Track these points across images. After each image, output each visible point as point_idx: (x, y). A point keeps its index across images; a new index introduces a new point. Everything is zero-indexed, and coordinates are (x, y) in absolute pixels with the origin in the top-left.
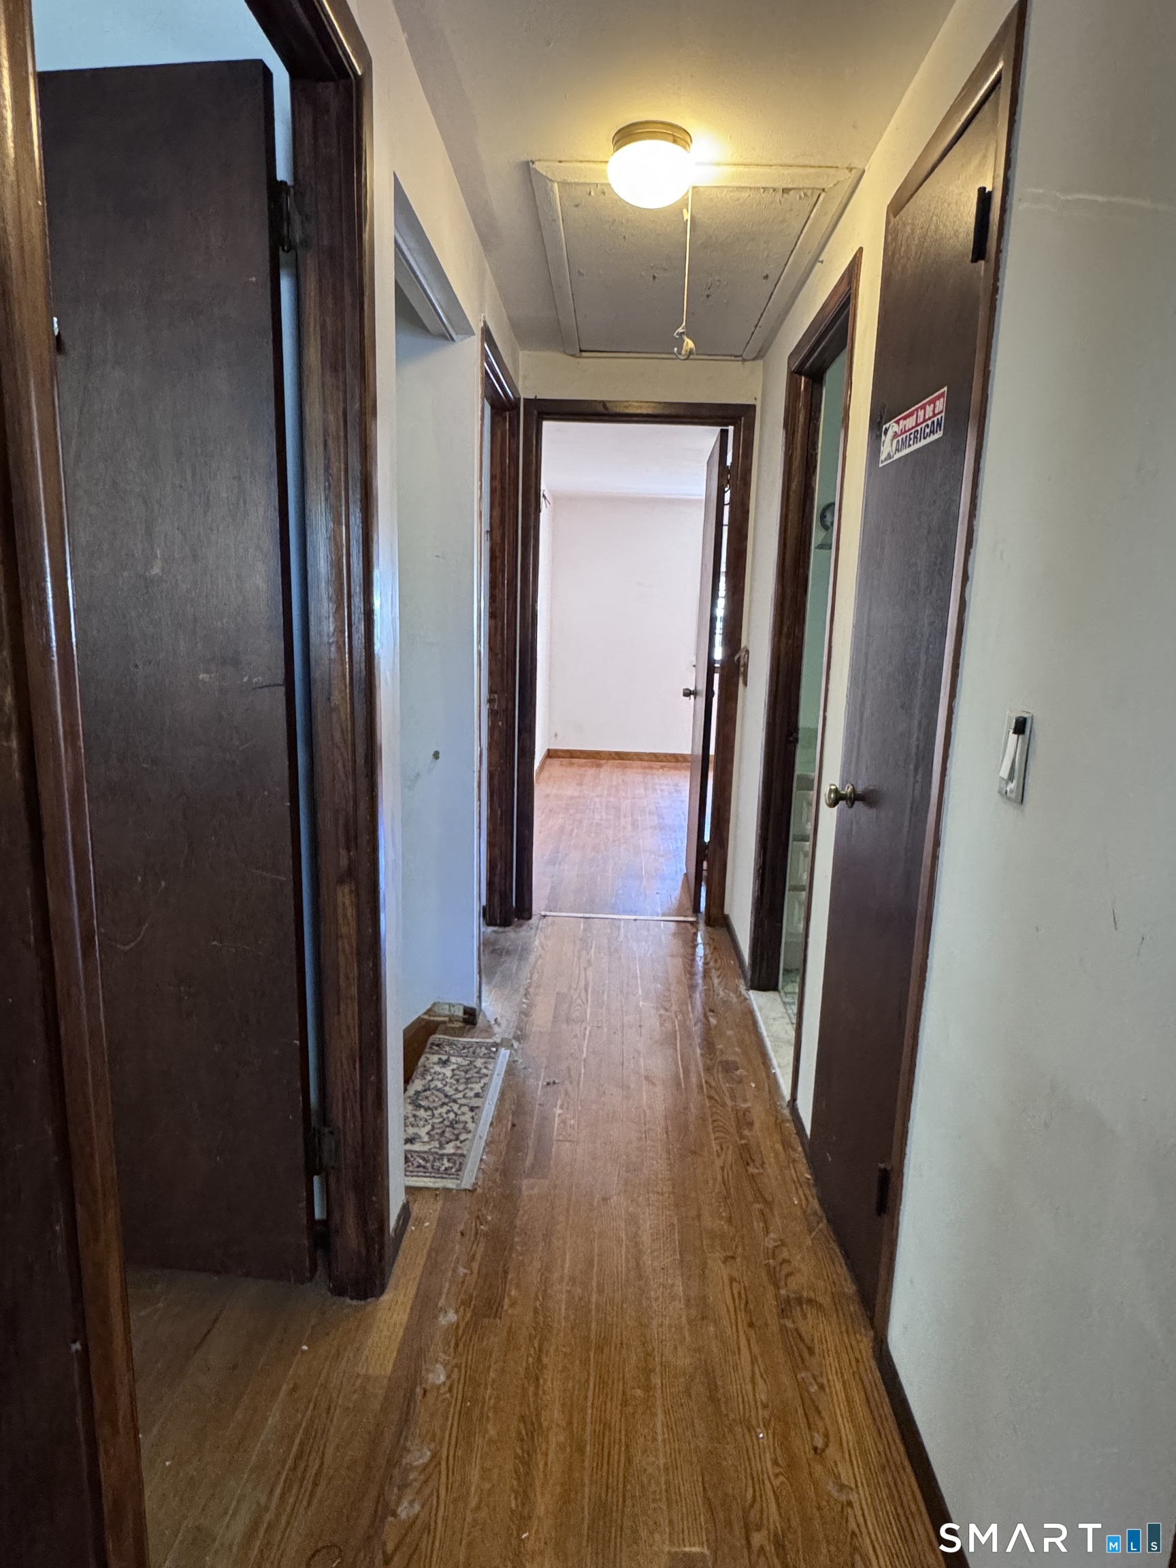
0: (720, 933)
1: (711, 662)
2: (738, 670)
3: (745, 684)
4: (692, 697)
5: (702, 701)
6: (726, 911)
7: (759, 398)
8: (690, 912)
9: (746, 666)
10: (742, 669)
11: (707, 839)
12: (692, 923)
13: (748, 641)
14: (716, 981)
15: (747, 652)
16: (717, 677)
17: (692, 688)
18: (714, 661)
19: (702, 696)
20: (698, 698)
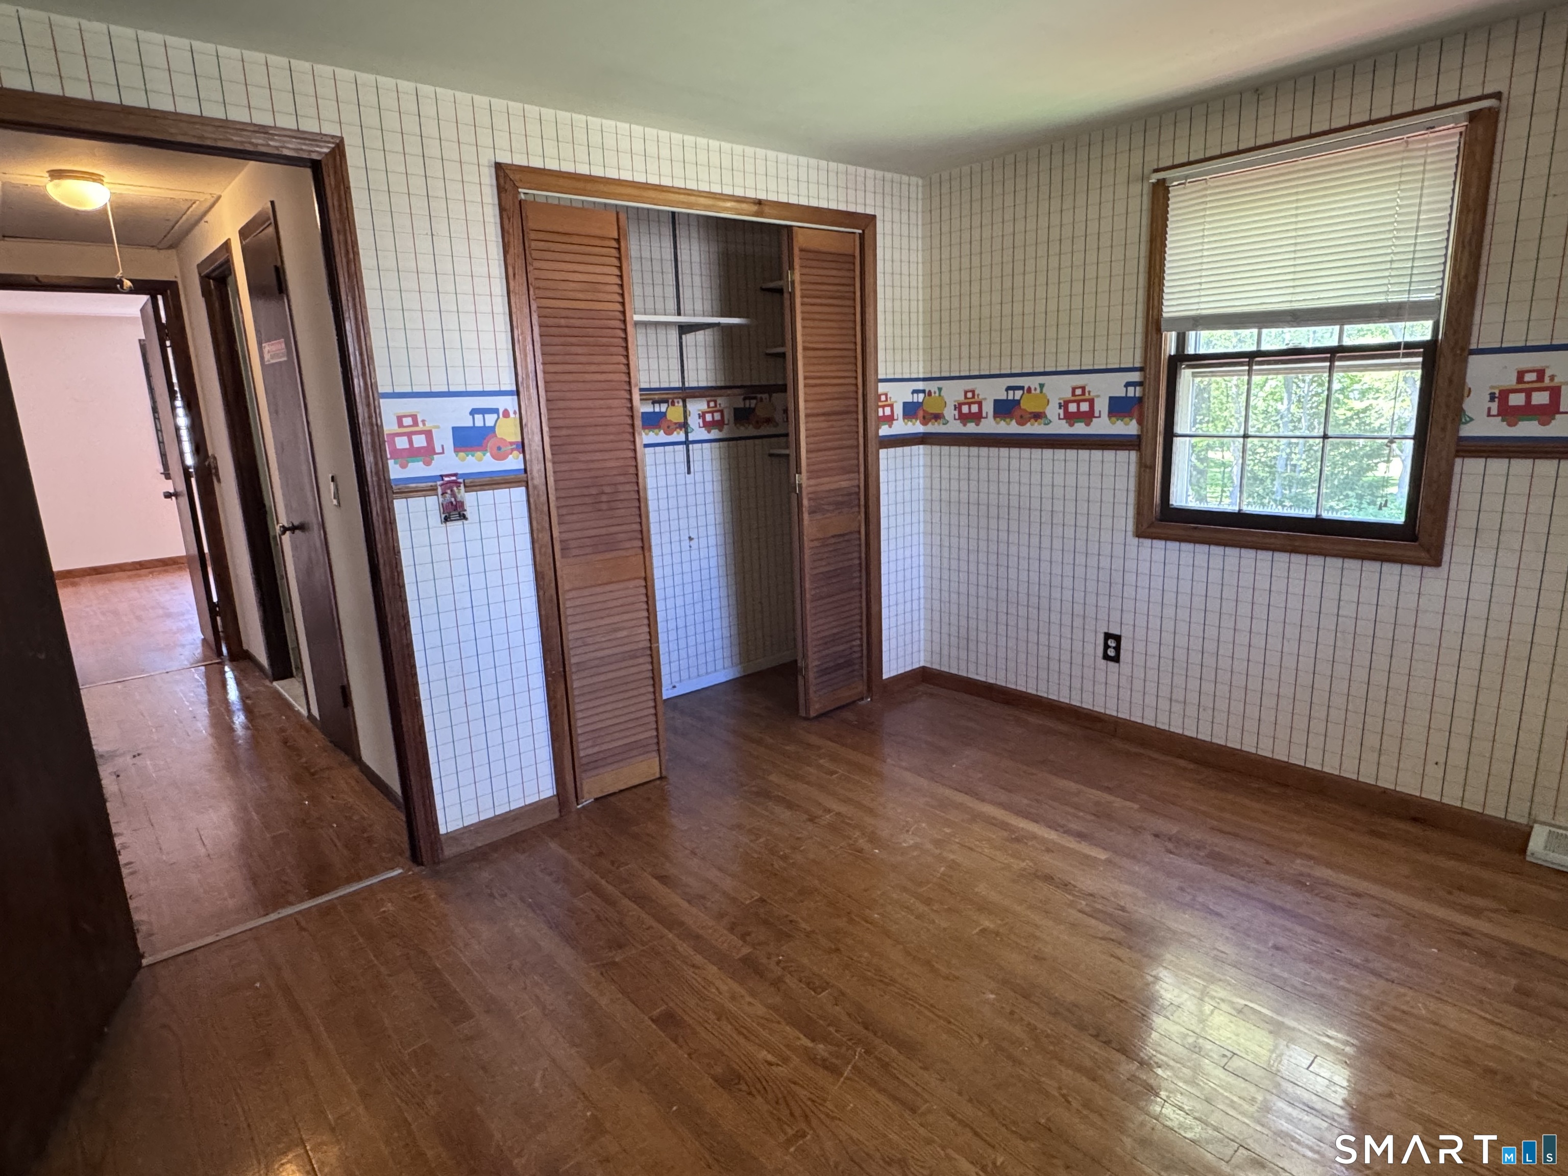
0: (243, 664)
1: (186, 469)
2: (211, 471)
3: (219, 480)
4: (174, 498)
5: (185, 500)
6: (245, 647)
7: (178, 275)
8: (215, 656)
9: (216, 468)
10: (214, 471)
11: (215, 599)
12: (218, 663)
13: (213, 448)
14: (247, 685)
15: (215, 458)
16: (193, 480)
17: (172, 491)
18: (189, 467)
19: (183, 495)
20: (180, 499)
